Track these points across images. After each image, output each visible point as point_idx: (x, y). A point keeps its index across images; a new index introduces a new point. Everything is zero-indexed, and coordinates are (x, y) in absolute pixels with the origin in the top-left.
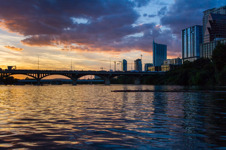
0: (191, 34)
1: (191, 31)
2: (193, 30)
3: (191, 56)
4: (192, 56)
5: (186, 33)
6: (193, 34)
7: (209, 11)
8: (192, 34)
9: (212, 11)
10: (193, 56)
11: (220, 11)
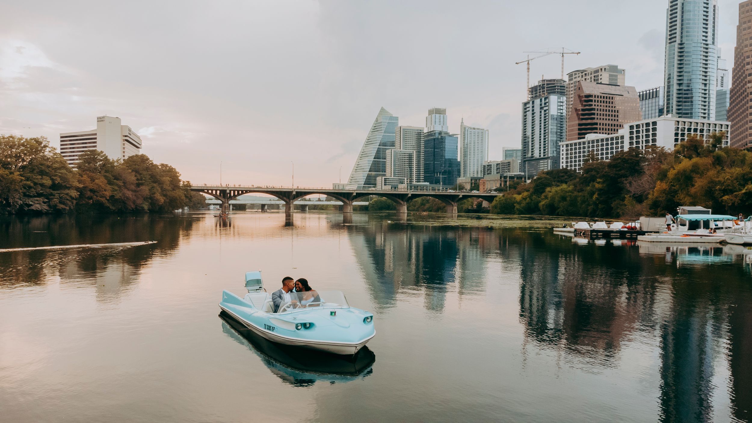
0: (541, 112)
1: (541, 105)
2: (545, 104)
3: (540, 156)
4: (542, 156)
5: (531, 109)
6: (545, 111)
7: (578, 74)
8: (543, 111)
9: (583, 74)
10: (544, 155)
11: (598, 76)
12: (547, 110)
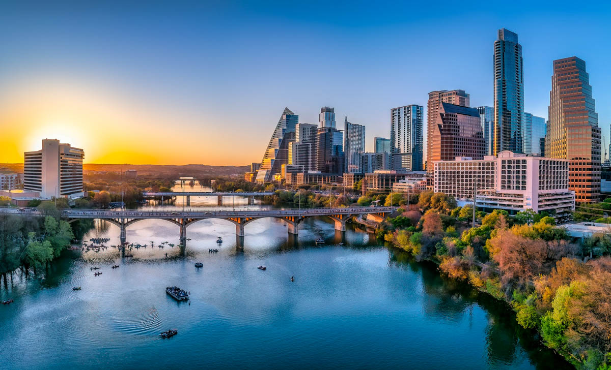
0: (405, 118)
1: (405, 112)
2: (408, 111)
5: (397, 114)
6: (408, 117)
9: (441, 94)
10: (407, 152)
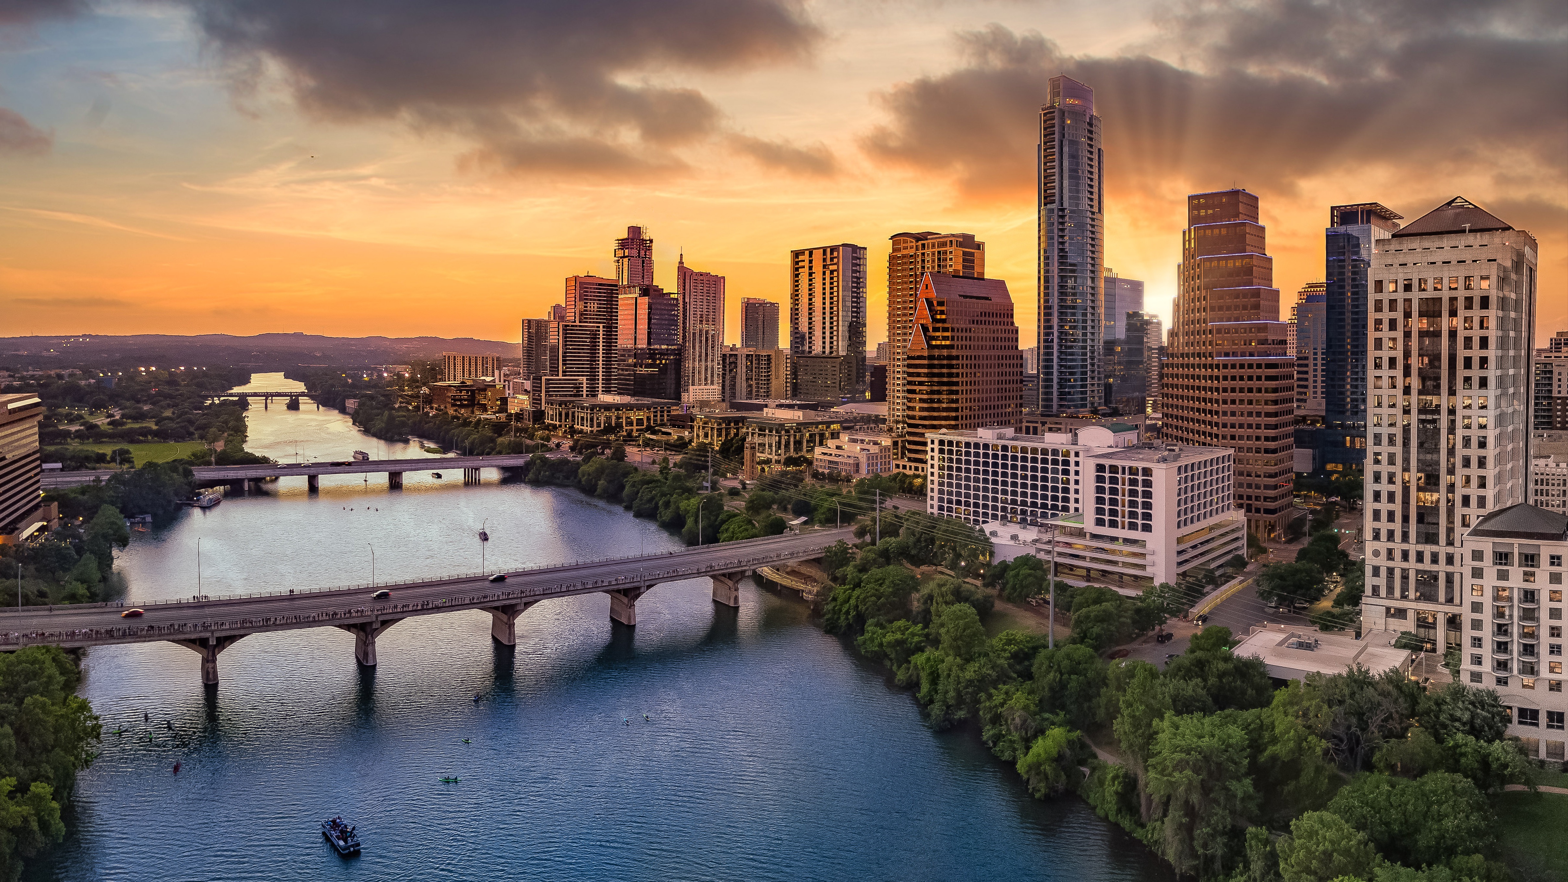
0: (824, 273)
1: (824, 260)
2: (832, 259)
3: (824, 352)
4: (828, 353)
5: (806, 264)
6: (832, 272)
10: (831, 352)
11: (945, 252)
12: (835, 270)
